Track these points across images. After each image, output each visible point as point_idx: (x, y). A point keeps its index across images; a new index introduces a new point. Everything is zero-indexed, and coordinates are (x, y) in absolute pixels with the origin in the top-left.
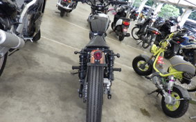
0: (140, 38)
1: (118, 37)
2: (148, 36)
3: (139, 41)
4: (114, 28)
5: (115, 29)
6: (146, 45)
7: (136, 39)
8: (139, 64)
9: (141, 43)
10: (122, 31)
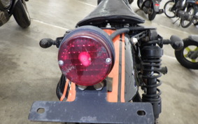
0: (177, 15)
1: (147, 15)
2: (188, 11)
3: (176, 19)
4: (141, 5)
5: (143, 5)
6: (186, 23)
7: (170, 17)
8: (185, 52)
9: (179, 22)
10: (152, 7)
